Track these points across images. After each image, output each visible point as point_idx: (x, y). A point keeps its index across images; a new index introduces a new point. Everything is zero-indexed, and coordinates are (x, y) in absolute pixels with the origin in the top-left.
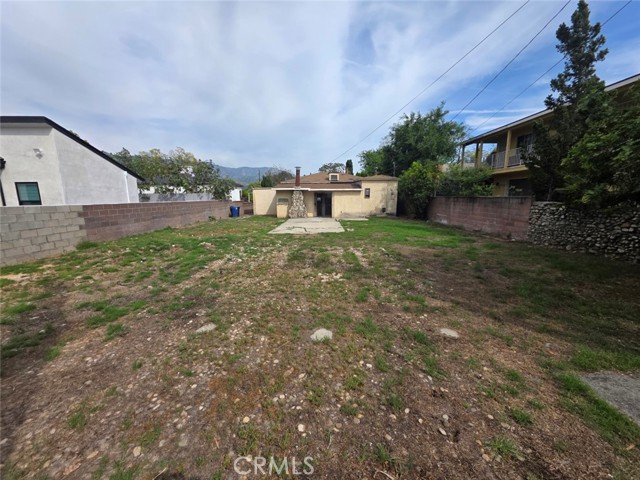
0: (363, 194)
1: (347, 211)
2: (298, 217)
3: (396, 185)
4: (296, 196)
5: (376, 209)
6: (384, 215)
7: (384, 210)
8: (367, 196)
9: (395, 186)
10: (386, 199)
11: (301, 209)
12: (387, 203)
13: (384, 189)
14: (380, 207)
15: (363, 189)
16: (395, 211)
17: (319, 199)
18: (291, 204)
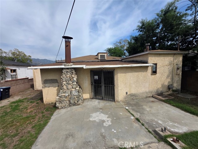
0: (150, 70)
1: (133, 91)
2: (70, 105)
3: (181, 59)
4: (66, 76)
5: (163, 86)
6: (170, 92)
7: (169, 88)
8: (154, 72)
9: (179, 60)
10: (172, 74)
11: (75, 93)
12: (172, 79)
13: (170, 64)
14: (166, 84)
15: (150, 64)
16: (179, 87)
17: (96, 77)
18: (60, 87)
